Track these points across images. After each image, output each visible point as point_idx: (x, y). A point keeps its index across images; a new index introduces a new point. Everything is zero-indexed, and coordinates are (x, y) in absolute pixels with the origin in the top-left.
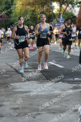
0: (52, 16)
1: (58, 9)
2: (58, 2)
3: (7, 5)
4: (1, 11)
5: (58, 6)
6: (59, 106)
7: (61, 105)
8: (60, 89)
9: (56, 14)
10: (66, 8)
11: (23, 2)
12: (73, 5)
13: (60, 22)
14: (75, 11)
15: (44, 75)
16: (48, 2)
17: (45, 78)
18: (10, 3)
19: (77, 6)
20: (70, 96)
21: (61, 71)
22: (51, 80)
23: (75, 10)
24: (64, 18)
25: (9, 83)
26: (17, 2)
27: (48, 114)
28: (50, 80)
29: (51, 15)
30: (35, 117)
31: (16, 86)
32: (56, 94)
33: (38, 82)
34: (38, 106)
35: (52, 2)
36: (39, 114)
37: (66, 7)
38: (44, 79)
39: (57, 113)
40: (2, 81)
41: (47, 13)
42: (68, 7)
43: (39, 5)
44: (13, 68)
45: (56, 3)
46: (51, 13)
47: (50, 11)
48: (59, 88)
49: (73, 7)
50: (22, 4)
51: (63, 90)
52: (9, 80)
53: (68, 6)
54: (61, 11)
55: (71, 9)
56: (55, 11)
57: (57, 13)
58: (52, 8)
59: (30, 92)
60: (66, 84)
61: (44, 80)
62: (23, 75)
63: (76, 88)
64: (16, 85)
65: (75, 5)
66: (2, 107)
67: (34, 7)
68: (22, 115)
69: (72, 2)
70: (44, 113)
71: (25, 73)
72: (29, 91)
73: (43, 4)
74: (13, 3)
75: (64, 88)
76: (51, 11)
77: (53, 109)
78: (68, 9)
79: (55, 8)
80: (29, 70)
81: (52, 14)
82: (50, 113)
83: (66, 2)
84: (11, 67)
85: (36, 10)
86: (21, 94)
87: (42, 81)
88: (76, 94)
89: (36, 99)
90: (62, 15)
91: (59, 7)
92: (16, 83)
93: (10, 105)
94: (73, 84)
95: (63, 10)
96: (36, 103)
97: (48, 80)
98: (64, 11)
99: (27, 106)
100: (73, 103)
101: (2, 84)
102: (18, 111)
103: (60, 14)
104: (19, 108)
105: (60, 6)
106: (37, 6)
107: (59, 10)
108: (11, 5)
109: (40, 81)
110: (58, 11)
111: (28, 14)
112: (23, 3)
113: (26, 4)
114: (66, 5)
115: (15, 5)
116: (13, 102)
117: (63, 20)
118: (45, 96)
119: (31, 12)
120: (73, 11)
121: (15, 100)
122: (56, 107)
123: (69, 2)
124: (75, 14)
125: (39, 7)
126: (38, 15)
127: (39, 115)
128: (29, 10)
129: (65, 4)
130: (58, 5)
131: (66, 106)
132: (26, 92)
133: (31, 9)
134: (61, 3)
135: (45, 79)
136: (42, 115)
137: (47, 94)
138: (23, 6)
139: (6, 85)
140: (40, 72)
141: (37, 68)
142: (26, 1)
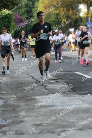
0: (79, 20)
1: (85, 11)
2: (85, 4)
3: (28, 9)
4: (21, 15)
8: (89, 102)
9: (83, 18)
11: (45, 4)
13: (88, 26)
16: (73, 5)
18: (31, 6)
21: (89, 82)
22: (78, 93)
25: (31, 96)
26: (38, 4)
28: (77, 92)
29: (77, 19)
30: (59, 134)
31: (39, 100)
32: (84, 108)
33: (63, 95)
34: (63, 121)
35: (79, 4)
36: (65, 131)
38: (69, 91)
39: (85, 129)
40: (22, 94)
41: (72, 16)
43: (64, 7)
44: (35, 80)
45: (83, 5)
46: (77, 16)
47: (76, 15)
48: (87, 102)
50: (44, 7)
52: (31, 93)
54: (89, 15)
56: (82, 14)
58: (79, 11)
59: (53, 106)
61: (70, 93)
62: (47, 87)
64: (38, 98)
66: (23, 124)
67: (58, 10)
68: (45, 133)
71: (49, 85)
72: (53, 104)
73: (68, 7)
74: (34, 6)
76: (78, 14)
79: (82, 11)
80: (54, 82)
81: (79, 18)
84: (33, 78)
85: (61, 13)
86: (44, 108)
87: (68, 94)
90: (90, 18)
91: (86, 10)
92: (39, 96)
93: (32, 121)
95: (90, 12)
96: (62, 118)
97: (74, 93)
101: (23, 98)
102: (40, 127)
103: (87, 17)
104: (41, 124)
105: (88, 9)
106: (61, 9)
107: (87, 13)
108: (32, 8)
109: (66, 94)
110: (85, 14)
111: (52, 18)
112: (46, 6)
113: (49, 7)
115: (37, 7)
116: (35, 117)
117: (91, 24)
119: (55, 16)
121: (37, 115)
125: (64, 10)
126: (63, 18)
128: (52, 13)
130: (86, 7)
132: (50, 106)
133: (55, 12)
134: (89, 5)
135: (72, 92)
138: (45, 9)
139: (27, 98)
140: (65, 83)
141: (62, 79)
142: (49, 3)
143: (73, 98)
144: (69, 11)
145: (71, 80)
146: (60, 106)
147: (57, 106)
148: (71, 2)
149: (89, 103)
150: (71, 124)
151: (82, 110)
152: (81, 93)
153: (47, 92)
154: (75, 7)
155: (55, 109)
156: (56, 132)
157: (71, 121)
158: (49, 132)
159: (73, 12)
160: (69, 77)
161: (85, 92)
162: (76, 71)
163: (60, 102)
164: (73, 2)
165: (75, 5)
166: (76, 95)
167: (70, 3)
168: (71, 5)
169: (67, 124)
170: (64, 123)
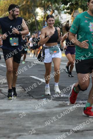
0: (35, 24)
1: (42, 15)
2: (42, 8)
5: (43, 12)
6: (43, 127)
9: (39, 22)
11: (2, 7)
12: (60, 11)
14: (61, 18)
15: (25, 91)
16: (30, 8)
19: (64, 13)
22: (34, 97)
23: (61, 16)
28: (32, 96)
29: (33, 22)
30: (15, 138)
32: (40, 112)
33: (19, 99)
34: (18, 126)
35: (36, 8)
36: (20, 135)
37: (51, 13)
38: (25, 95)
39: (41, 134)
42: (53, 14)
45: (40, 8)
49: (59, 13)
50: (0, 10)
51: (48, 108)
53: (54, 12)
54: (45, 18)
55: (57, 16)
56: (39, 18)
57: (41, 21)
58: (35, 15)
61: (26, 97)
62: (2, 91)
63: (63, 105)
65: (62, 11)
68: (1, 137)
69: (59, 8)
70: (25, 134)
71: (4, 88)
72: (8, 109)
73: (25, 10)
75: (49, 105)
76: (34, 17)
79: (38, 14)
81: (35, 22)
87: (24, 98)
89: (17, 118)
91: (43, 14)
94: (58, 101)
96: (17, 122)
97: (30, 97)
99: (6, 126)
103: (44, 22)
107: (43, 17)
109: (22, 98)
110: (42, 17)
112: (2, 9)
113: (5, 10)
114: (52, 11)
120: (59, 18)
122: (40, 127)
124: (61, 21)
127: (20, 137)
130: (42, 11)
131: (51, 127)
132: (5, 110)
135: (27, 96)
136: (24, 136)
137: (29, 113)
138: (2, 12)
140: (21, 87)
141: (18, 83)
142: (5, 6)
143: (29, 102)
144: (26, 14)
145: (26, 84)
146: (15, 110)
147: (13, 110)
148: (28, 5)
149: (45, 107)
150: (26, 129)
151: (38, 115)
152: (37, 97)
153: (2, 96)
154: (32, 11)
155: (11, 113)
156: (11, 136)
157: (27, 125)
158: (5, 136)
159: (30, 16)
160: (25, 81)
161: (41, 97)
162: (31, 75)
163: (16, 106)
164: (30, 5)
165: (32, 8)
166: (32, 99)
167: (27, 7)
168: (28, 9)
169: (22, 128)
170: (20, 127)
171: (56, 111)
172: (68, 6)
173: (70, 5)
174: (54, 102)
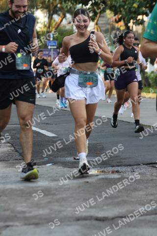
1: (44, 22)
2: (45, 10)
5: (46, 17)
6: (46, 211)
7: (51, 210)
8: (49, 177)
9: (41, 33)
10: (59, 21)
13: (49, 47)
15: (16, 151)
17: (20, 157)
20: (68, 191)
21: (50, 143)
24: (57, 40)
27: (25, 227)
33: (5, 165)
34: (5, 210)
36: (8, 226)
37: (61, 19)
38: (16, 158)
39: (42, 224)
42: (64, 20)
45: (42, 11)
48: (46, 176)
51: (55, 180)
53: (65, 16)
54: (51, 28)
55: (70, 23)
56: (39, 27)
57: (43, 31)
60: (60, 167)
61: (17, 161)
69: (73, 9)
70: (17, 223)
75: (56, 175)
77: (34, 217)
78: (64, 22)
79: (39, 21)
82: (29, 224)
83: (61, 9)
87: (13, 163)
88: (79, 187)
89: (2, 197)
90: (53, 35)
91: (46, 20)
94: (72, 168)
95: (54, 24)
96: (3, 205)
98: (56, 27)
100: (74, 205)
105: (49, 18)
107: (47, 26)
109: (10, 163)
110: (45, 26)
114: (61, 15)
117: (54, 44)
118: (19, 192)
122: (41, 212)
123: (66, 10)
127: (8, 228)
129: (60, 12)
130: (45, 14)
131: (60, 211)
134: (52, 12)
135: (20, 159)
136: (14, 228)
137: (22, 188)
140: (9, 145)
145: (18, 138)
149: (50, 179)
150: (18, 215)
157: (19, 209)
160: (15, 133)
161: (43, 161)
169: (12, 214)
170: (8, 213)
171: (68, 185)
172: (89, 6)
173: (91, 5)
174: (66, 169)
